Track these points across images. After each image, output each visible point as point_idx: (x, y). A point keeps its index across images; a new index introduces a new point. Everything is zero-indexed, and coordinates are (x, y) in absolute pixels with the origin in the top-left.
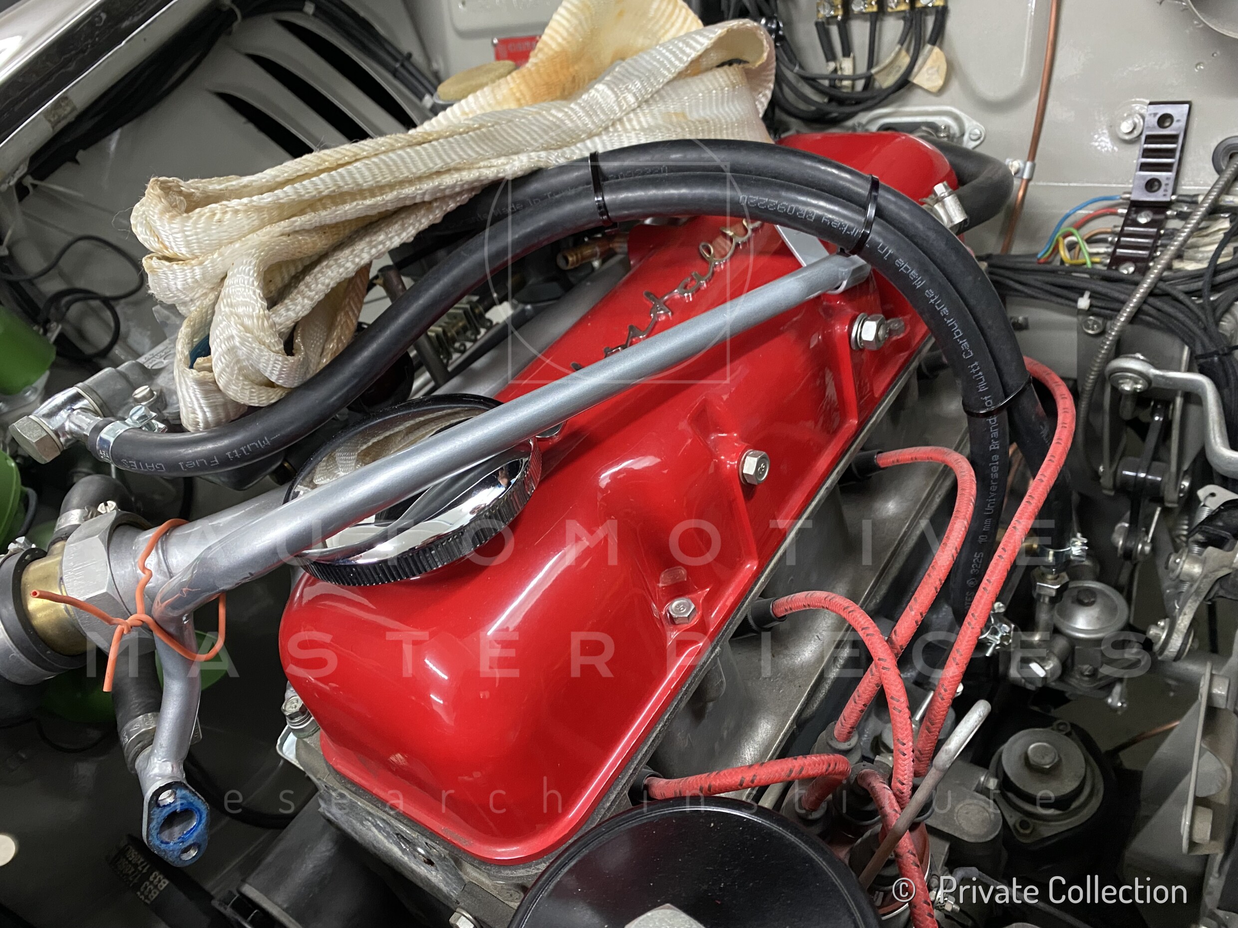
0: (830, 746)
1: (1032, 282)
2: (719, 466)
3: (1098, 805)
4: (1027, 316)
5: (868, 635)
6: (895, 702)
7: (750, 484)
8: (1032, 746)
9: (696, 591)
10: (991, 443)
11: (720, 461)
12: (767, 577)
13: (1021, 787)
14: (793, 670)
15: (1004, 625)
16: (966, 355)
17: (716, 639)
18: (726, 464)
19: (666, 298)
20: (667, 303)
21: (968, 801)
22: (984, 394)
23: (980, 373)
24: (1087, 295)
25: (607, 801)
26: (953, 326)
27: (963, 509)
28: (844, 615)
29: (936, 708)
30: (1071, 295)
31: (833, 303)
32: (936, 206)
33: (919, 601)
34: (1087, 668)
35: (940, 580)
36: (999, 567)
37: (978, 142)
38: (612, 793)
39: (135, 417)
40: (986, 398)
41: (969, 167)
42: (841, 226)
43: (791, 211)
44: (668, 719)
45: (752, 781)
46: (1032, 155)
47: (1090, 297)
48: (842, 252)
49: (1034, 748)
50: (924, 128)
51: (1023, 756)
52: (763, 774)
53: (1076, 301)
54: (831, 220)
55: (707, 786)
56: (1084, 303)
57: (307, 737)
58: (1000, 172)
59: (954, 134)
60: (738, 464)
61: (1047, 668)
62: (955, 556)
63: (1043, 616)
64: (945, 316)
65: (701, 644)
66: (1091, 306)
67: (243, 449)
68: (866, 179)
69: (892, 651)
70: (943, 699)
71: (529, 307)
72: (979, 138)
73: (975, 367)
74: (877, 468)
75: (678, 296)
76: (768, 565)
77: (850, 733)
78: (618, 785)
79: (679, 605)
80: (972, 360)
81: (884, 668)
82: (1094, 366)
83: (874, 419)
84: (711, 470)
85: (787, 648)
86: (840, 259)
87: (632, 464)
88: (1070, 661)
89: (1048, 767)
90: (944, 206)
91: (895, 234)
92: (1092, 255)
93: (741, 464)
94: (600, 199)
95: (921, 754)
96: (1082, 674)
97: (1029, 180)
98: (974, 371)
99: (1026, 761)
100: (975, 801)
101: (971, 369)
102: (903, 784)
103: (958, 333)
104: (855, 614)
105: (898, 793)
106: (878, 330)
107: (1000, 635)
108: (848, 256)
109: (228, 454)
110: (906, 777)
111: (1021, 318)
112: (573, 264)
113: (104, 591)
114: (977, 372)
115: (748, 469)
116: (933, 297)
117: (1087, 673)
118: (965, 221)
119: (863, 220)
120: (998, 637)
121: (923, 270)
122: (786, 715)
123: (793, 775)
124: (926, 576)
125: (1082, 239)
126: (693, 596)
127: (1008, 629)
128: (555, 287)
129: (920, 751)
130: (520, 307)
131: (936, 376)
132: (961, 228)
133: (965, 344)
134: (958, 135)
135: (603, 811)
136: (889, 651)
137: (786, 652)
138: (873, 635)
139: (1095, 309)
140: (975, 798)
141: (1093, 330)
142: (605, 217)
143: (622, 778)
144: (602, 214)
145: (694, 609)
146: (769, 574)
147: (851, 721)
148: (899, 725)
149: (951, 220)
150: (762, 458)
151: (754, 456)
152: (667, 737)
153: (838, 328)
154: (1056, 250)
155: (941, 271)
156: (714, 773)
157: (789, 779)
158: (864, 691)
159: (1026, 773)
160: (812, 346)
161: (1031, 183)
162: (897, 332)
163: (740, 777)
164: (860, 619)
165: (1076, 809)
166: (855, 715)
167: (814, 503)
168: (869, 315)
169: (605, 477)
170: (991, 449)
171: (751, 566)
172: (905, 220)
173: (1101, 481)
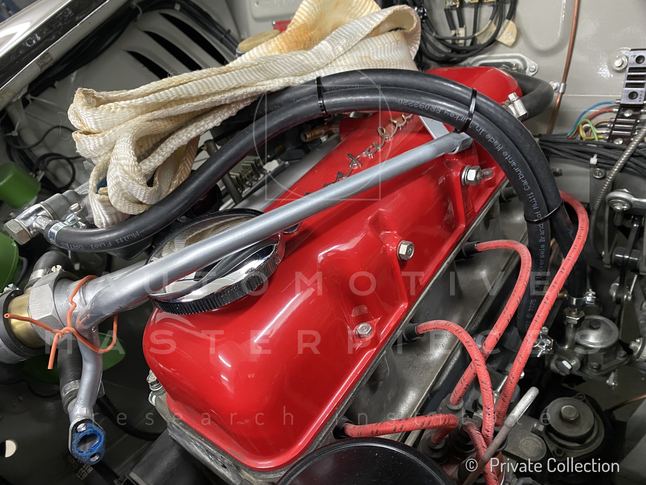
0: (448, 408)
1: (564, 149)
2: (386, 249)
3: (601, 442)
4: (560, 168)
5: (469, 346)
6: (484, 385)
7: (403, 260)
8: (564, 407)
9: (372, 319)
10: (540, 238)
11: (386, 247)
12: (412, 312)
13: (558, 431)
14: (429, 364)
15: (548, 340)
16: (526, 189)
17: (384, 347)
18: (390, 248)
19: (358, 156)
20: (359, 160)
21: (527, 438)
22: (536, 211)
23: (534, 199)
24: (595, 156)
25: (320, 436)
26: (519, 172)
27: (524, 275)
28: (456, 334)
29: (507, 387)
30: (587, 156)
31: (451, 160)
32: (510, 106)
33: (498, 327)
34: (595, 364)
35: (510, 315)
36: (545, 309)
37: (534, 73)
38: (323, 432)
39: (69, 220)
40: (537, 213)
41: (529, 85)
42: (455, 116)
43: (427, 108)
44: (356, 391)
45: (401, 429)
46: (565, 79)
47: (597, 157)
48: (456, 131)
49: (564, 409)
50: (504, 65)
51: (558, 413)
52: (407, 425)
53: (589, 160)
54: (450, 113)
55: (375, 431)
56: (594, 160)
57: (160, 395)
58: (547, 88)
59: (521, 69)
60: (397, 248)
61: (572, 364)
62: (519, 302)
63: (570, 335)
64: (514, 166)
65: (375, 349)
66: (598, 162)
67: (124, 238)
68: (469, 90)
69: (483, 355)
70: (512, 383)
71: (287, 163)
72: (534, 71)
73: (531, 195)
74: (476, 251)
75: (365, 156)
76: (414, 305)
77: (459, 400)
78: (326, 428)
79: (363, 327)
80: (529, 192)
81: (478, 365)
82: (599, 196)
83: (475, 224)
84: (382, 252)
85: (425, 351)
86: (455, 135)
87: (337, 248)
88: (585, 360)
89: (572, 419)
90: (514, 106)
91: (486, 121)
92: (598, 134)
93: (398, 248)
94: (321, 102)
95: (499, 414)
96: (592, 368)
97: (563, 93)
98: (530, 197)
99: (560, 414)
100: (531, 438)
101: (529, 196)
102: (488, 431)
103: (521, 176)
104: (462, 334)
105: (485, 436)
106: (476, 174)
107: (545, 345)
108: (459, 133)
109: (117, 240)
110: (490, 427)
111: (558, 170)
112: (309, 139)
113: (50, 314)
114: (532, 198)
115: (402, 251)
116: (507, 156)
117: (595, 367)
118: (526, 114)
119: (468, 112)
120: (544, 347)
121: (502, 141)
122: (424, 389)
123: (424, 426)
124: (503, 313)
125: (593, 125)
126: (371, 322)
127: (550, 342)
128: (301, 152)
129: (498, 412)
130: (283, 162)
131: (510, 201)
132: (524, 118)
133: (525, 182)
134: (523, 69)
135: (318, 443)
136: (481, 356)
137: (424, 353)
138: (472, 346)
139: (600, 164)
140: (532, 436)
141: (599, 176)
142: (324, 112)
143: (329, 424)
144: (322, 110)
145: (371, 329)
146: (414, 310)
147: (460, 394)
148: (486, 398)
149: (518, 114)
150: (410, 245)
151: (405, 244)
152: (355, 401)
153: (454, 174)
154: (578, 131)
155: (512, 141)
156: (380, 423)
157: (422, 428)
158: (467, 376)
159: (559, 422)
160: (439, 184)
161: (564, 95)
162: (487, 176)
163: (394, 426)
164: (465, 337)
165: (588, 444)
166: (462, 390)
167: (440, 271)
168: (472, 166)
169: (321, 256)
170: (540, 241)
171: (404, 306)
172: (491, 113)
173: (603, 260)
